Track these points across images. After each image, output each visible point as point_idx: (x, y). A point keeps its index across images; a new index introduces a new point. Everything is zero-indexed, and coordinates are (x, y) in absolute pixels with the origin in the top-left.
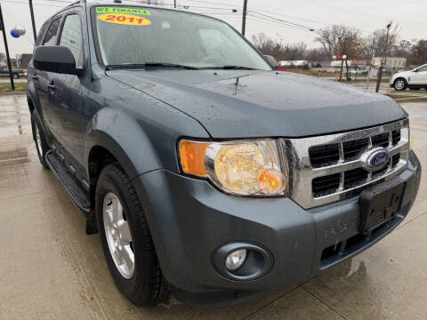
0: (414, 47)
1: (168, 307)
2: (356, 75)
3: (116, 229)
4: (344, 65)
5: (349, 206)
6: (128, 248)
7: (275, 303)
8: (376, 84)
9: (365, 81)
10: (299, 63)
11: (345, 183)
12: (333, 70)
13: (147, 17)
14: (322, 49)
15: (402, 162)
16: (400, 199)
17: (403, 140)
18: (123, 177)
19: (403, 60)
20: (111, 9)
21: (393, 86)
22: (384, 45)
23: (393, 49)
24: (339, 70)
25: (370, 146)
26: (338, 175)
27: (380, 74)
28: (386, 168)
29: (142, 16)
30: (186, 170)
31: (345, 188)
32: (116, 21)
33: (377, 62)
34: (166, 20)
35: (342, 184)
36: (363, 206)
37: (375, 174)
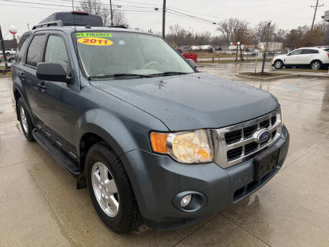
0: (288, 35)
1: (139, 233)
2: (248, 56)
3: (102, 186)
4: (239, 48)
5: (248, 165)
6: (112, 197)
7: (205, 226)
8: (262, 63)
9: (254, 60)
10: (205, 47)
11: (245, 151)
12: (231, 52)
13: (110, 39)
14: (222, 36)
15: (278, 135)
16: (277, 158)
17: (278, 121)
18: (110, 152)
19: (280, 44)
20: (85, 34)
21: (274, 65)
22: (267, 33)
23: (273, 37)
24: (236, 52)
25: (259, 128)
26: (241, 147)
27: (264, 55)
28: (268, 140)
29: (106, 38)
30: (155, 150)
31: (246, 154)
32: (90, 43)
33: (262, 46)
34: (122, 39)
35: (243, 152)
36: (256, 164)
37: (261, 144)
